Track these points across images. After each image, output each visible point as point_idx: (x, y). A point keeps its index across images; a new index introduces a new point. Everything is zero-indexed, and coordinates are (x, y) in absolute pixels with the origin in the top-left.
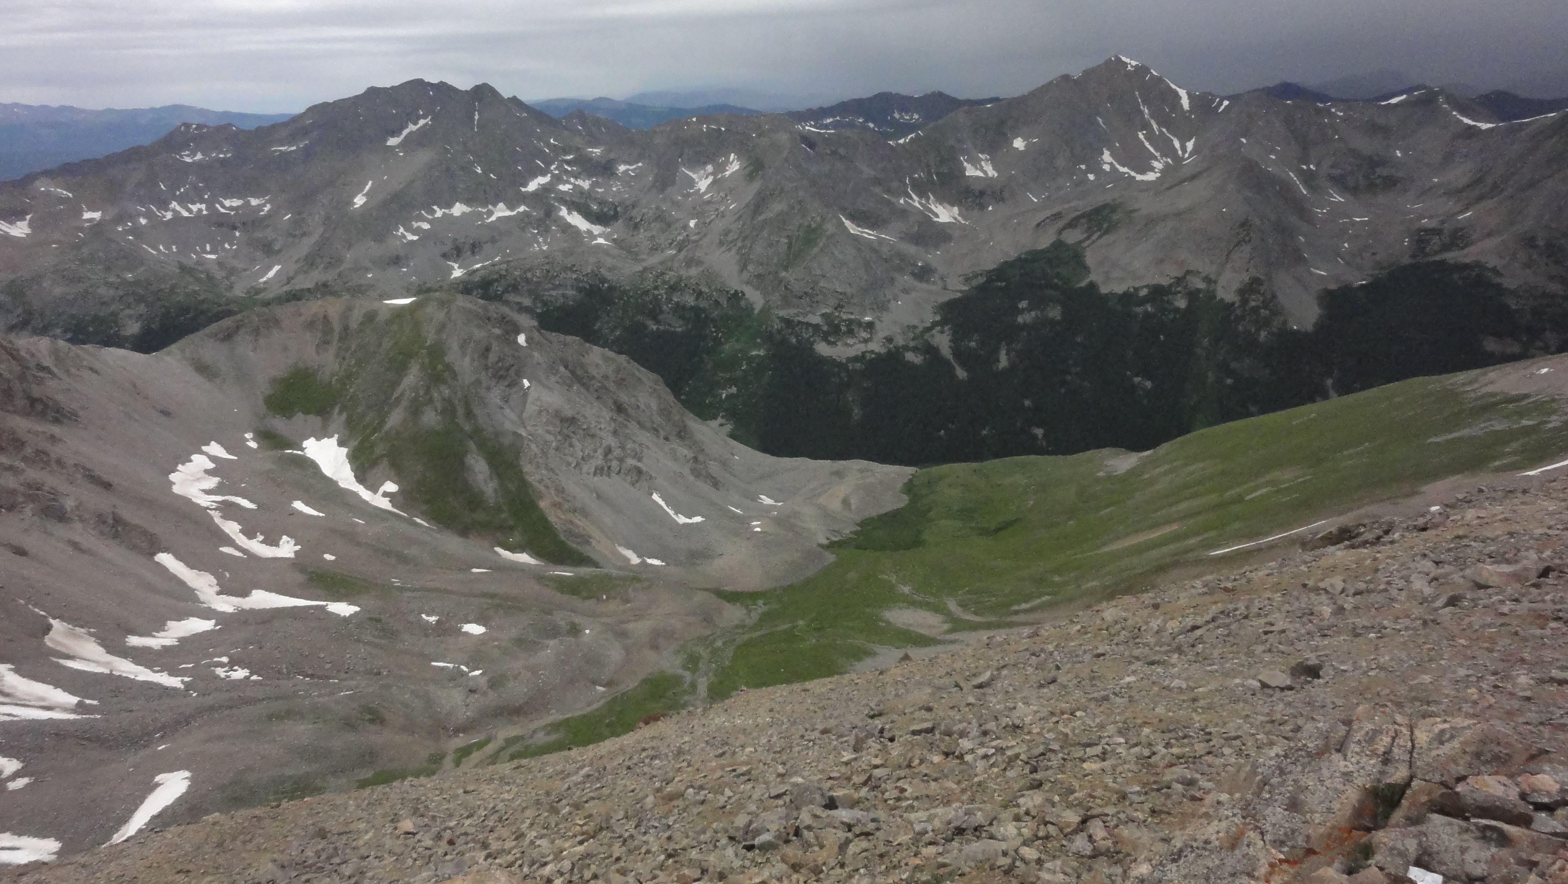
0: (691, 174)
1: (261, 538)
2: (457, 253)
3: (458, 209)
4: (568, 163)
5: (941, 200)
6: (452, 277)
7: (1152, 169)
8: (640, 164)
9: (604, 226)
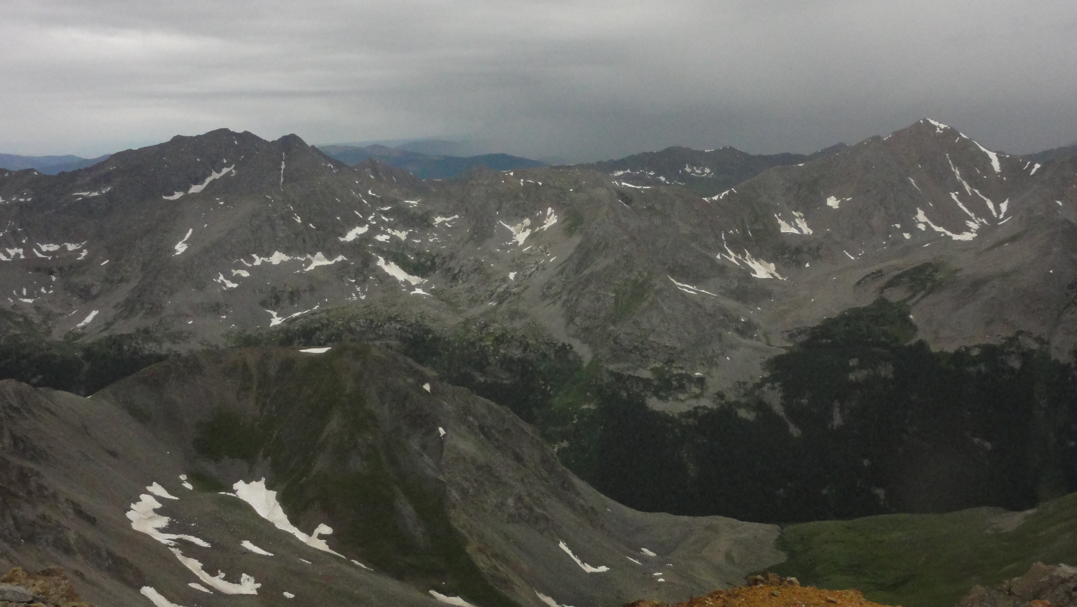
0: (508, 227)
1: (223, 575)
2: (276, 302)
3: (277, 258)
5: (757, 257)
6: (271, 325)
7: (968, 229)
8: (457, 216)
9: (422, 277)
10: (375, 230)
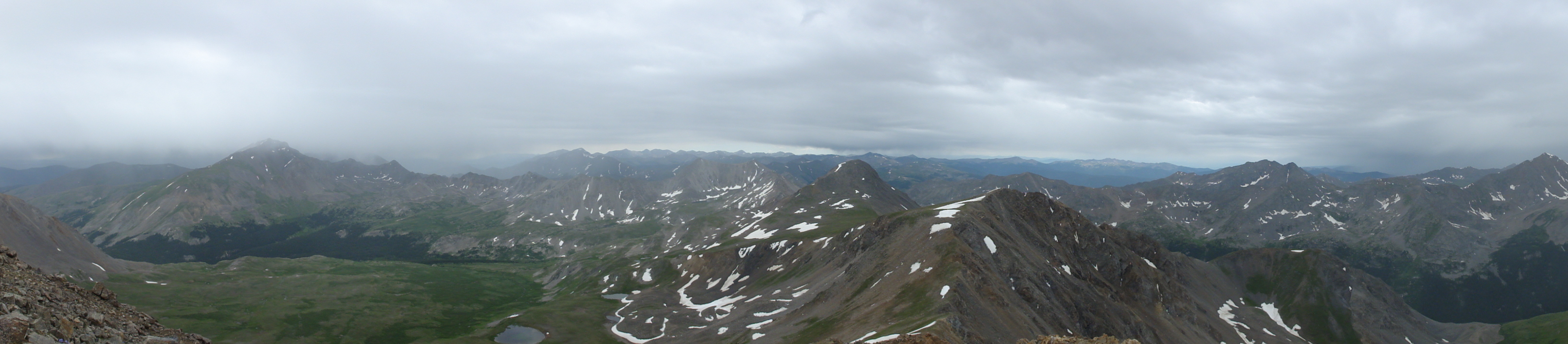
0: (1379, 202)
2: (1282, 230)
3: (1284, 212)
4: (1328, 195)
5: (1484, 211)
6: (1280, 239)
8: (1358, 197)
9: (1343, 222)
10: (1324, 202)
